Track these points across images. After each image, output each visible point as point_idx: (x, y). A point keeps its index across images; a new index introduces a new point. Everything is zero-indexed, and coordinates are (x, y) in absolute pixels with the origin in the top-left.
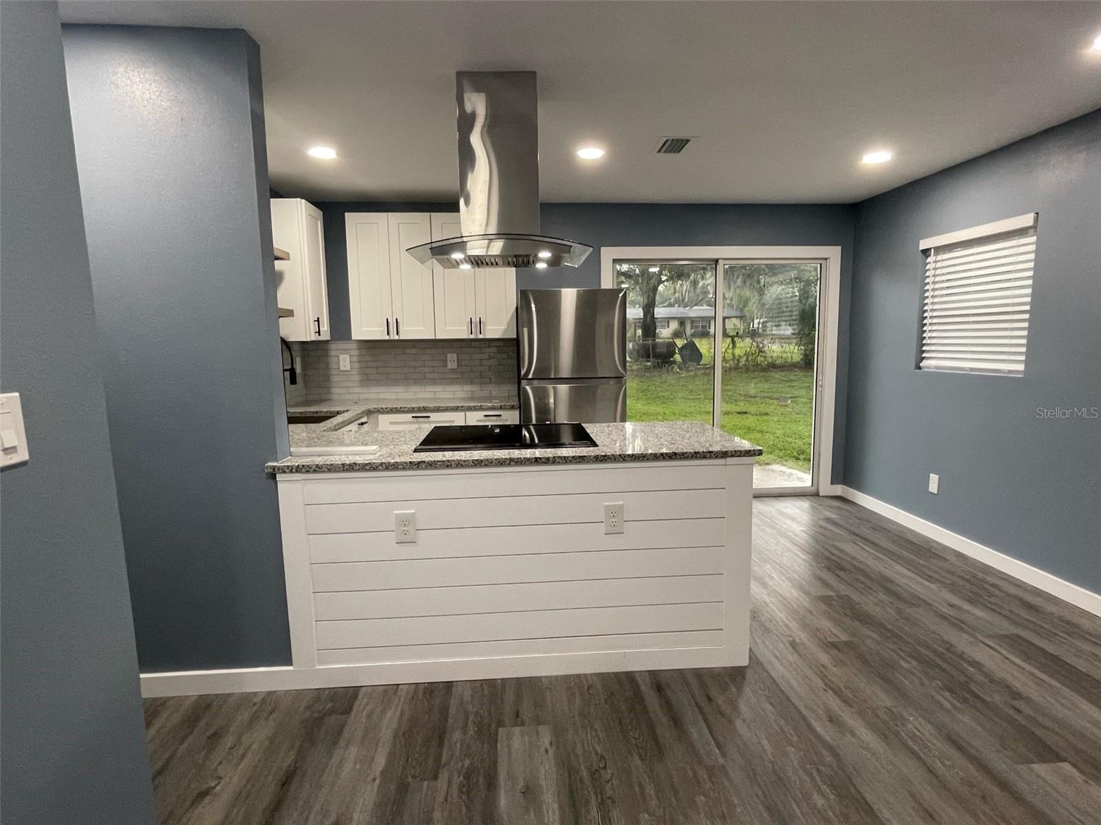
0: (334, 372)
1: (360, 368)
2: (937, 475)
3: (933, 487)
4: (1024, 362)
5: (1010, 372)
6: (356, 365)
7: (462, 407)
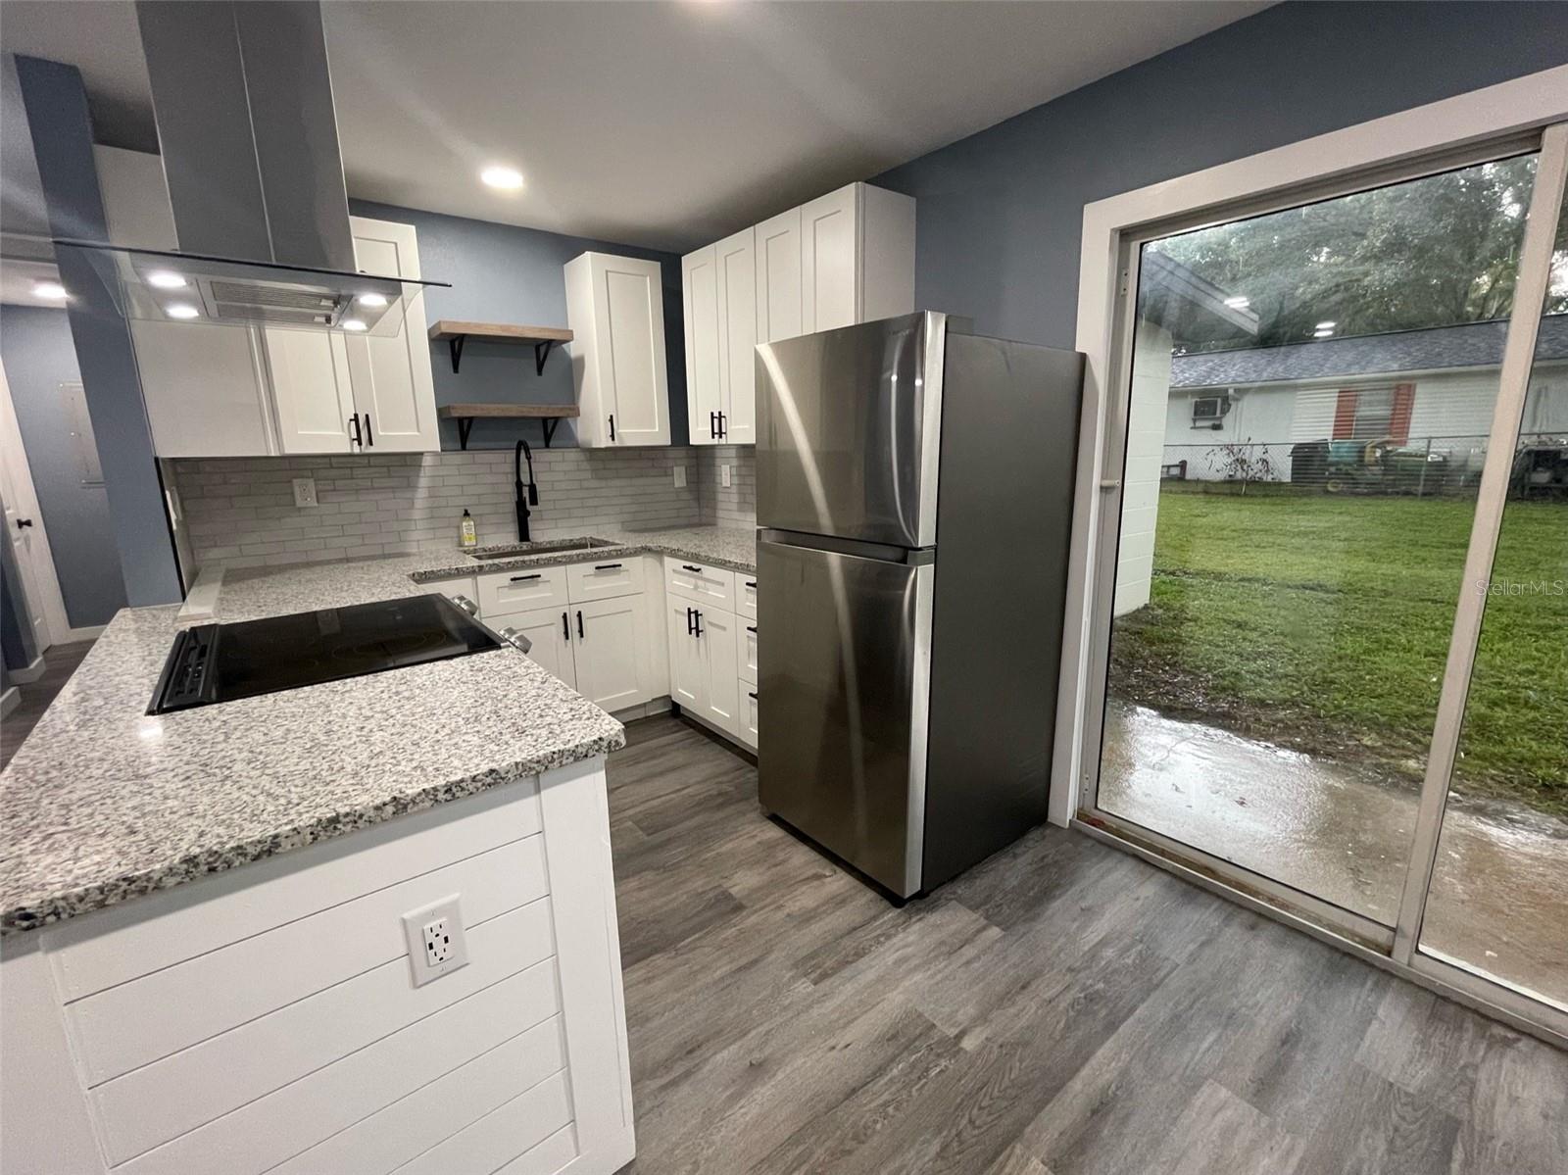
0: (718, 488)
1: (739, 484)
7: (730, 561)
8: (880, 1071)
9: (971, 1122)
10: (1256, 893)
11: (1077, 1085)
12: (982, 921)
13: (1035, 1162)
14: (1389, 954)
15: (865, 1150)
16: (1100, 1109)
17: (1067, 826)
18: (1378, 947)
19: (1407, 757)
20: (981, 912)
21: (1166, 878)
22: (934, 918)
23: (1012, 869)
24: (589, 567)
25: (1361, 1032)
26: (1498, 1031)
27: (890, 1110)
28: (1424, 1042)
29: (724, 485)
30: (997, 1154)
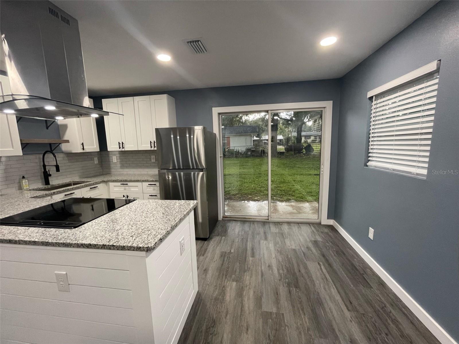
0: (111, 163)
1: (120, 161)
2: (373, 229)
3: (371, 235)
4: (427, 169)
5: (417, 174)
6: (119, 160)
7: (140, 180)
8: (224, 261)
9: (240, 259)
10: (251, 219)
11: (248, 248)
12: (221, 237)
13: (250, 258)
14: (268, 220)
15: (230, 269)
16: (253, 249)
17: (221, 220)
18: (267, 219)
19: (255, 198)
20: (219, 236)
21: (240, 222)
22: (213, 240)
23: (219, 229)
24: (88, 188)
25: (270, 229)
26: (281, 223)
27: (229, 263)
28: (276, 227)
29: (114, 162)
30: (246, 259)
